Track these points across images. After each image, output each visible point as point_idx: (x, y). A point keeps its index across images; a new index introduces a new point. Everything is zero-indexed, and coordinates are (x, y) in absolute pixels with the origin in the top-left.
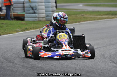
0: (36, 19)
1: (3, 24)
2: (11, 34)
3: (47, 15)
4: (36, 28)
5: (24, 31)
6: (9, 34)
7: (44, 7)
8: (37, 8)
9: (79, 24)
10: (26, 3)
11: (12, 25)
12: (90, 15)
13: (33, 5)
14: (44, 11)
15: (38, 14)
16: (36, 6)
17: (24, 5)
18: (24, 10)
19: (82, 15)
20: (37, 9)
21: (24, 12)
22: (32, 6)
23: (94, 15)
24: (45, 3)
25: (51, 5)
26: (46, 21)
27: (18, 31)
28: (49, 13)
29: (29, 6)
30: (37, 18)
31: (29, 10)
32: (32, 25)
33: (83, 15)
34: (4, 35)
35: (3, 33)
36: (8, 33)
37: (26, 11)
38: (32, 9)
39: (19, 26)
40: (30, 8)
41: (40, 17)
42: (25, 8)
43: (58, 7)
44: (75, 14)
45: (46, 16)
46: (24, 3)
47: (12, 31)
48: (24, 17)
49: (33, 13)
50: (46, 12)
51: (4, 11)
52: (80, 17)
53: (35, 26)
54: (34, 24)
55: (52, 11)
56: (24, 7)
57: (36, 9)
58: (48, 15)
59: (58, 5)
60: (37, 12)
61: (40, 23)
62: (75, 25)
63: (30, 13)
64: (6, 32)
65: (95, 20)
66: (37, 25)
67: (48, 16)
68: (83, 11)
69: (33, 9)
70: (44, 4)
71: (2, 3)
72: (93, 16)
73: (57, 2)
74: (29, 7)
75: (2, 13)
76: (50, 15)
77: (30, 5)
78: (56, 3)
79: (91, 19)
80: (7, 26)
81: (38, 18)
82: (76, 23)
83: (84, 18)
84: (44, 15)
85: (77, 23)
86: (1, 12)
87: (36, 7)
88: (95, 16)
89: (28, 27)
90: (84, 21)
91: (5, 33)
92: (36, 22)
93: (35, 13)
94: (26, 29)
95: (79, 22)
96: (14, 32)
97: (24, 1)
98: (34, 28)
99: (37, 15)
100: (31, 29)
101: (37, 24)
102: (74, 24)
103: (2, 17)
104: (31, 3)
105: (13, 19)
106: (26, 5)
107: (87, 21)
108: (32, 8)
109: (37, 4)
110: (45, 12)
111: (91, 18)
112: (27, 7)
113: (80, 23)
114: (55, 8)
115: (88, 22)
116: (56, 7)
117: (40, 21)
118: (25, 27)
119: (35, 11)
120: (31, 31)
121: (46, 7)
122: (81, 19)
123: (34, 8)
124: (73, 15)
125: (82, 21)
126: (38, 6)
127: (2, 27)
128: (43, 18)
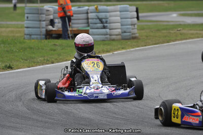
0: (106, 38)
3: (123, 31)
4: (107, 51)
7: (119, 18)
8: (108, 20)
9: (174, 45)
10: (91, 13)
11: (70, 47)
12: (191, 30)
13: (102, 15)
14: (119, 24)
15: (110, 29)
16: (106, 16)
17: (88, 16)
18: (88, 23)
19: (178, 30)
20: (108, 22)
21: (89, 26)
22: (100, 17)
23: (197, 30)
24: (120, 12)
25: (129, 14)
26: (122, 41)
28: (127, 28)
29: (96, 17)
30: (108, 36)
31: (96, 24)
33: (180, 30)
34: (58, 62)
35: (56, 59)
36: (65, 59)
37: (91, 25)
38: (100, 22)
40: (98, 21)
41: (112, 33)
42: (90, 20)
43: (140, 19)
44: (166, 29)
45: (122, 33)
46: (87, 13)
47: (71, 56)
49: (102, 28)
50: (122, 25)
51: (57, 26)
52: (175, 33)
53: (105, 47)
54: (104, 45)
55: (132, 25)
56: (88, 19)
57: (106, 22)
58: (125, 30)
59: (140, 15)
60: (108, 27)
61: (114, 43)
62: (167, 45)
63: (97, 28)
64: (61, 57)
65: (198, 37)
66: (109, 47)
67: (125, 32)
68: (178, 23)
69: (102, 22)
70: (118, 13)
71: (54, 13)
72: (195, 32)
73: (139, 11)
74: (96, 19)
75: (54, 29)
76: (128, 30)
77: (97, 15)
78: (137, 11)
79: (192, 36)
80: (62, 49)
81: (110, 35)
82: (168, 42)
83: (181, 34)
84: (119, 30)
85: (171, 43)
86: (53, 27)
87: (106, 18)
88: (198, 32)
90: (181, 39)
91: (60, 59)
92: (107, 42)
93: (104, 27)
95: (173, 41)
97: (88, 9)
99: (108, 30)
101: (109, 44)
102: (165, 44)
103: (54, 35)
104: (99, 12)
105: (71, 38)
106: (90, 15)
107: (186, 39)
108: (101, 20)
109: (108, 14)
110: (120, 27)
111: (192, 34)
112: (93, 19)
113: (175, 43)
114: (136, 19)
115: (188, 41)
116: (138, 18)
117: (113, 40)
119: (105, 25)
121: (121, 18)
122: (176, 36)
123: (104, 20)
124: (164, 29)
125: (179, 40)
126: (110, 16)
127: (54, 50)
128: (117, 35)
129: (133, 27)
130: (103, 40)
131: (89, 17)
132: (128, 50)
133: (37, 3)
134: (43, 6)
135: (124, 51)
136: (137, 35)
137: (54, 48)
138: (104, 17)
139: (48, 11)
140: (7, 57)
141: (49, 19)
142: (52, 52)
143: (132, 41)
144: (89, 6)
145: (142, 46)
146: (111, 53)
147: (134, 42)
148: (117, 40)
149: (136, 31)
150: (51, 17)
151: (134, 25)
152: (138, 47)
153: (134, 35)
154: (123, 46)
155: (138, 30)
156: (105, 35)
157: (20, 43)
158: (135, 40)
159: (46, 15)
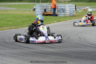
1: (46, 18)
2: (51, 24)
4: (65, 21)
5: (58, 22)
6: (50, 24)
7: (69, 9)
11: (51, 19)
12: (94, 13)
14: (69, 11)
18: (58, 10)
22: (62, 8)
24: (69, 6)
26: (70, 17)
27: (55, 23)
31: (61, 11)
32: (63, 19)
34: (47, 24)
37: (59, 11)
39: (55, 20)
40: (61, 10)
45: (70, 14)
46: (58, 7)
48: (58, 14)
50: (70, 11)
53: (64, 19)
54: (64, 18)
55: (73, 11)
56: (58, 9)
57: (64, 10)
58: (71, 13)
61: (67, 18)
63: (61, 12)
64: (48, 22)
66: (65, 19)
67: (71, 14)
69: (63, 10)
70: (69, 7)
71: (46, 7)
76: (72, 13)
77: (61, 8)
78: (75, 6)
80: (49, 20)
81: (66, 15)
87: (65, 9)
89: (60, 20)
93: (64, 12)
94: (59, 21)
96: (53, 23)
97: (58, 5)
98: (63, 21)
99: (65, 13)
100: (62, 21)
101: (65, 18)
106: (59, 8)
109: (65, 7)
110: (69, 12)
112: (60, 9)
114: (75, 9)
116: (76, 9)
117: (67, 17)
118: (59, 20)
119: (64, 11)
120: (62, 22)
121: (70, 9)
123: (64, 9)
126: (66, 8)
127: (46, 20)
128: (68, 15)
129: (74, 12)
130: (63, 17)
131: (58, 8)
132: (72, 20)
133: (40, 3)
134: (42, 4)
135: (70, 20)
136: (75, 15)
137: (46, 19)
138: (64, 8)
139: (44, 6)
140: (29, 22)
141: (44, 9)
142: (45, 21)
143: (73, 17)
144: (58, 4)
145: (77, 19)
146: (66, 21)
147: (74, 17)
148: (68, 17)
149: (75, 13)
150: (45, 8)
151: (74, 11)
152: (76, 19)
153: (74, 15)
154: (70, 19)
155: (76, 13)
156: (64, 15)
157: (34, 17)
158: (75, 17)
159: (43, 7)
